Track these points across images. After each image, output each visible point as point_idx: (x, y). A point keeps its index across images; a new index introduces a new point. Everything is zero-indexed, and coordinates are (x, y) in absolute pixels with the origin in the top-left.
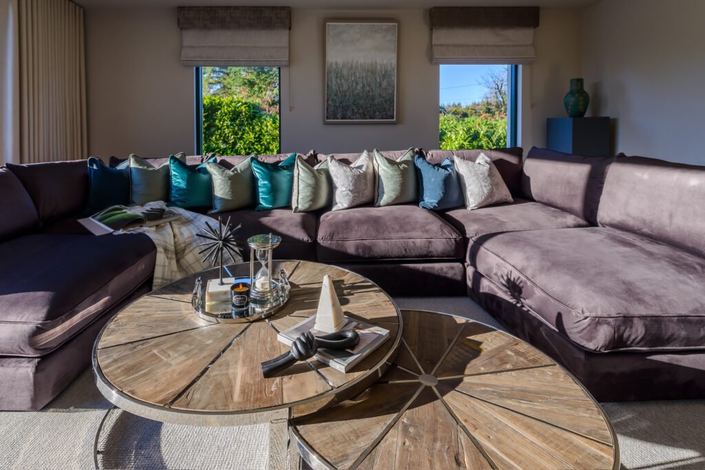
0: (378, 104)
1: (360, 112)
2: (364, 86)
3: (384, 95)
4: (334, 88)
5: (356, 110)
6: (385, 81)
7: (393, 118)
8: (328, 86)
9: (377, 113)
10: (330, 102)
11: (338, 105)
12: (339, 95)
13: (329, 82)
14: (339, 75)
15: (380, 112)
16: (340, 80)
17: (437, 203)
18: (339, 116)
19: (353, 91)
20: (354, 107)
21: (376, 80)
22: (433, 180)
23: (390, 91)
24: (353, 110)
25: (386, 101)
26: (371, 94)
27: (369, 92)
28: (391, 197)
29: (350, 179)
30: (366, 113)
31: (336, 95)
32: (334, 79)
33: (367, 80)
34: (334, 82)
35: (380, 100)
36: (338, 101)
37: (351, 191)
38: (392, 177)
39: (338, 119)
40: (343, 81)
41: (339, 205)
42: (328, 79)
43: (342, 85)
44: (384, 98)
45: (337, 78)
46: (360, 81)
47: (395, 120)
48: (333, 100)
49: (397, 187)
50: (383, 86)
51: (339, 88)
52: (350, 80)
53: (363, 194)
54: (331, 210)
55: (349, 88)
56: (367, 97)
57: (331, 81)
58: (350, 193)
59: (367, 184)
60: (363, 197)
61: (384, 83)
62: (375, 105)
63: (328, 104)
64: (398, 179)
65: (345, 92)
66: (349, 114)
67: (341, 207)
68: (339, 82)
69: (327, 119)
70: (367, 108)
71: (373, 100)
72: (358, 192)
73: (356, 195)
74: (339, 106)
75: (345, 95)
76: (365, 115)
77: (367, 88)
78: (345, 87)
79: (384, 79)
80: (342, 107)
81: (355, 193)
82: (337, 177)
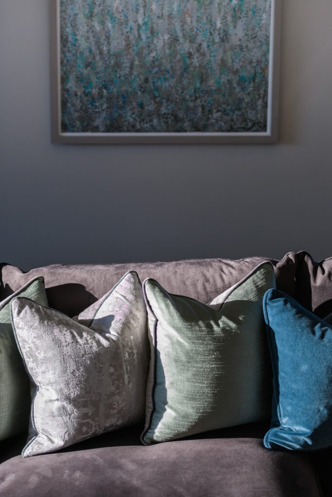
0: (218, 90)
1: (163, 110)
2: (175, 40)
3: (237, 66)
4: (83, 44)
5: (150, 107)
6: (240, 24)
7: (264, 128)
8: (64, 41)
9: (216, 115)
10: (71, 84)
11: (95, 91)
12: (100, 65)
13: (69, 30)
14: (97, 10)
15: (225, 112)
16: (103, 23)
17: (311, 437)
18: (98, 122)
19: (139, 54)
20: (146, 99)
21: (211, 22)
22: (304, 368)
23: (256, 54)
24: (141, 106)
25: (242, 82)
26: (196, 61)
27: (190, 55)
28: (185, 416)
29: (72, 366)
30: (181, 114)
31: (88, 65)
32: (81, 19)
33: (183, 23)
34: (83, 29)
35: (224, 79)
36: (94, 79)
37: (74, 402)
38: (190, 357)
39: (96, 129)
40: (109, 25)
41: (41, 438)
42: (63, 19)
43: (108, 38)
44: (236, 72)
45: (91, 16)
46: (161, 25)
47: (268, 133)
48: (79, 79)
49: (205, 387)
50: (234, 41)
51: (98, 44)
52: (131, 23)
53: (110, 407)
54: (20, 453)
55: (128, 46)
56: (186, 69)
57: (74, 26)
58: (69, 407)
59: (120, 377)
60: (108, 416)
61: (238, 33)
62: (208, 92)
63: (65, 90)
64: (208, 365)
65: (117, 56)
66: (129, 116)
67: (47, 446)
68: (98, 27)
69: (65, 128)
70: (184, 99)
71: (203, 80)
72: (95, 404)
73: (89, 411)
74: (101, 96)
75: (118, 65)
76: (177, 119)
77: (185, 46)
78: (117, 43)
79: (236, 18)
80: (109, 99)
81: (85, 405)
82: (35, 360)
